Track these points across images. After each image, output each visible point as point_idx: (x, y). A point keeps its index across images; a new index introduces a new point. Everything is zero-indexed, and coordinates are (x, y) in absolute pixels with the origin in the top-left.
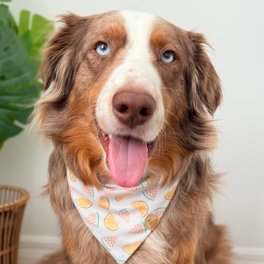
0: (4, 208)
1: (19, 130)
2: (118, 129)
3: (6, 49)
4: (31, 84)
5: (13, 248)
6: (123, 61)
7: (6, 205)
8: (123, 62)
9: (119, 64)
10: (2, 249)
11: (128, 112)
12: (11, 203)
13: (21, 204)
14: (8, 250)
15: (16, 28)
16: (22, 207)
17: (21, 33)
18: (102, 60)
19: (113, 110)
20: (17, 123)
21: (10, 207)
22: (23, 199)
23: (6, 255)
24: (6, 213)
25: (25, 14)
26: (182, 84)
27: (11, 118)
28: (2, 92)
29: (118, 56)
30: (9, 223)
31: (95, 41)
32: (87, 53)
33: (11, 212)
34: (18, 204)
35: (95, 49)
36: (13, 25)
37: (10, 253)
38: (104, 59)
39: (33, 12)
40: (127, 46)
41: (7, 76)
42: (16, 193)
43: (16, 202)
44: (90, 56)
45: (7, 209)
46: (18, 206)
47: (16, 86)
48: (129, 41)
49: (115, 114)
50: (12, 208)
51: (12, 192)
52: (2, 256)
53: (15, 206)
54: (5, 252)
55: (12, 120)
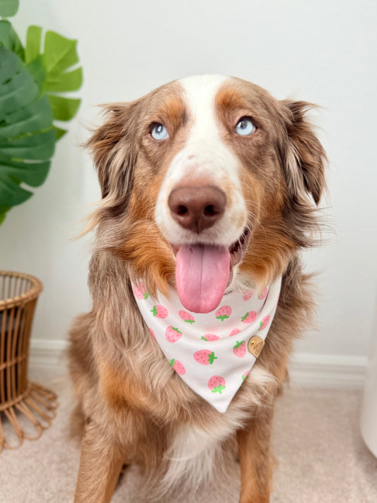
0: (6, 305)
1: (27, 195)
2: (182, 237)
3: (8, 81)
4: (44, 130)
5: (20, 359)
6: (184, 144)
7: (9, 301)
8: (184, 146)
9: (180, 149)
10: (5, 360)
11: (188, 215)
12: (17, 298)
13: (30, 299)
14: (14, 362)
15: (21, 52)
16: (33, 302)
17: (28, 58)
18: (160, 146)
19: (171, 214)
20: (24, 186)
21: (15, 303)
22: (33, 291)
23: (11, 368)
24: (9, 311)
25: (34, 31)
26: (273, 160)
27: (16, 180)
28: (3, 143)
29: (178, 139)
30: (14, 324)
31: (149, 122)
32: (141, 139)
33: (16, 309)
34: (27, 298)
35: (150, 133)
36: (17, 48)
37: (16, 365)
38: (161, 143)
39: (46, 27)
40: (189, 123)
41: (8, 120)
42: (25, 282)
43: (24, 296)
44: (146, 142)
45: (10, 306)
46: (25, 301)
47: (22, 133)
48: (190, 115)
49: (174, 218)
50: (18, 304)
51: (19, 281)
52: (5, 370)
53: (21, 301)
54: (9, 364)
55: (18, 182)
